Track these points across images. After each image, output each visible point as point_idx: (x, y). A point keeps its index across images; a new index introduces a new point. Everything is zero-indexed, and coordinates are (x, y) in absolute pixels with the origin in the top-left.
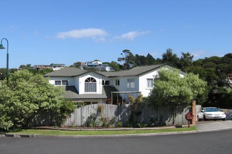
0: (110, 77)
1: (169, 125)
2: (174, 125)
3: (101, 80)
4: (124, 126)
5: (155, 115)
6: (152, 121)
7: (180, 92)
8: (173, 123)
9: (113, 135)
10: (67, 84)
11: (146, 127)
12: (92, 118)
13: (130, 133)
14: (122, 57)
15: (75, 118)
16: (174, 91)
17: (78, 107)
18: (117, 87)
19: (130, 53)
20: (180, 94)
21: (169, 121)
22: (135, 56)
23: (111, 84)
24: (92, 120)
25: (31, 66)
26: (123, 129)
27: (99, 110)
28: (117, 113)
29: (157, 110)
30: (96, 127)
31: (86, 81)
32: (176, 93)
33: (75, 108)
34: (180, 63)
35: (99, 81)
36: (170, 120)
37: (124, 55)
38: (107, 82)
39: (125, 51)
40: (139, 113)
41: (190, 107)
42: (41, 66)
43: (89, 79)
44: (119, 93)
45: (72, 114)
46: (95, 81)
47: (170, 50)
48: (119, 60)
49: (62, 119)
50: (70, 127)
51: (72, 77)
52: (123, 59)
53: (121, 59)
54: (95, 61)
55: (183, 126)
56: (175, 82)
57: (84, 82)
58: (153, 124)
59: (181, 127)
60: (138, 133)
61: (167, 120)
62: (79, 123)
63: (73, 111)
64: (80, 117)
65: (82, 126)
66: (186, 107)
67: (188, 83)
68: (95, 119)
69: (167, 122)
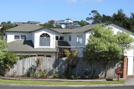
0: (63, 33)
1: (102, 78)
2: (106, 78)
3: (55, 36)
4: (60, 78)
5: (89, 69)
6: (86, 73)
7: (110, 48)
8: (105, 76)
9: (45, 86)
10: (25, 39)
11: (79, 79)
12: (32, 70)
13: (60, 84)
14: (90, 17)
15: (18, 69)
16: (104, 47)
17: (20, 59)
18: (69, 43)
19: (98, 14)
20: (109, 50)
21: (102, 75)
22: (102, 16)
23: (65, 40)
24: (32, 71)
25: (11, 23)
26: (57, 80)
27: (38, 62)
28: (55, 66)
29: (91, 64)
30: (36, 77)
31: (41, 36)
32: (106, 49)
33: (17, 59)
34: (128, 22)
35: (53, 37)
36: (103, 73)
37: (93, 15)
38: (61, 38)
39: (93, 12)
40: (74, 67)
41: (122, 62)
42: (19, 23)
43: (43, 34)
44: (70, 48)
45: (14, 65)
46: (49, 36)
47: (121, 10)
48: (88, 19)
49: (5, 69)
50: (12, 76)
51: (30, 32)
52: (91, 18)
53: (89, 18)
54: (66, 20)
55: (114, 79)
56: (106, 38)
57: (39, 38)
58: (87, 77)
59: (112, 80)
60: (69, 84)
61: (100, 73)
62: (21, 73)
63: (15, 63)
64: (22, 68)
65: (23, 76)
66: (118, 62)
67: (119, 40)
68: (35, 70)
69: (100, 75)
